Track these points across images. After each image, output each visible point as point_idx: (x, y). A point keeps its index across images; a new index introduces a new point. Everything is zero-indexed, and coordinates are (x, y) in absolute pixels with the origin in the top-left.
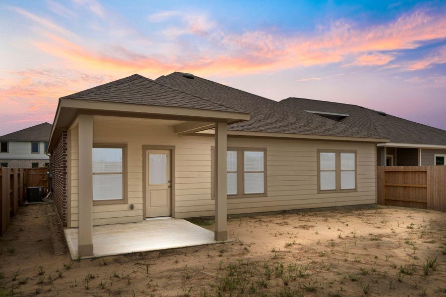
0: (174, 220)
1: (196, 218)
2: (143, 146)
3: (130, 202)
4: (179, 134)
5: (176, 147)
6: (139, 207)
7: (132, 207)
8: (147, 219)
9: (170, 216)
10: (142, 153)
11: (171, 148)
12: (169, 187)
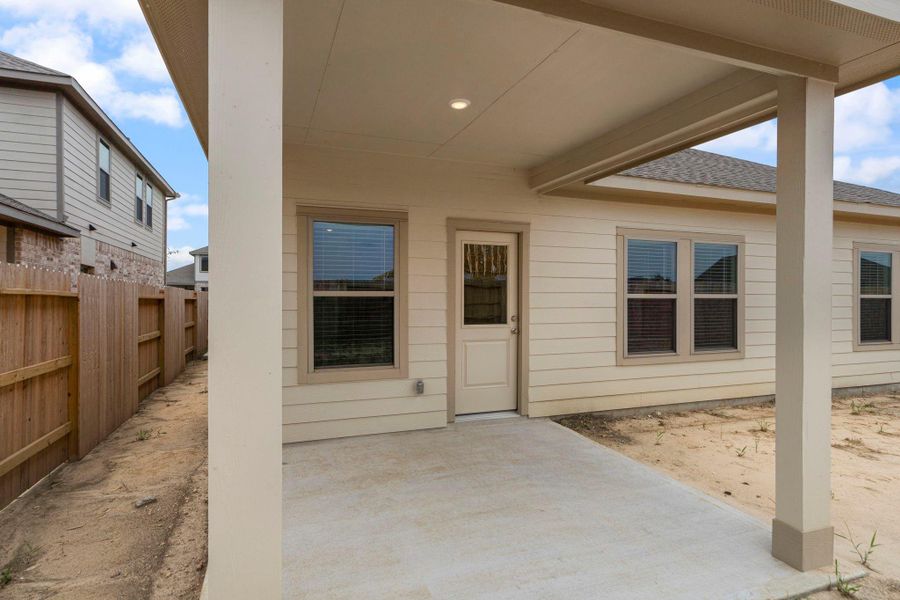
0: (525, 421)
1: (579, 415)
2: (448, 219)
3: (415, 372)
4: (539, 191)
5: (532, 227)
6: (437, 386)
7: (419, 388)
8: (458, 420)
9: (516, 411)
10: (445, 240)
11: (518, 229)
12: (513, 332)
